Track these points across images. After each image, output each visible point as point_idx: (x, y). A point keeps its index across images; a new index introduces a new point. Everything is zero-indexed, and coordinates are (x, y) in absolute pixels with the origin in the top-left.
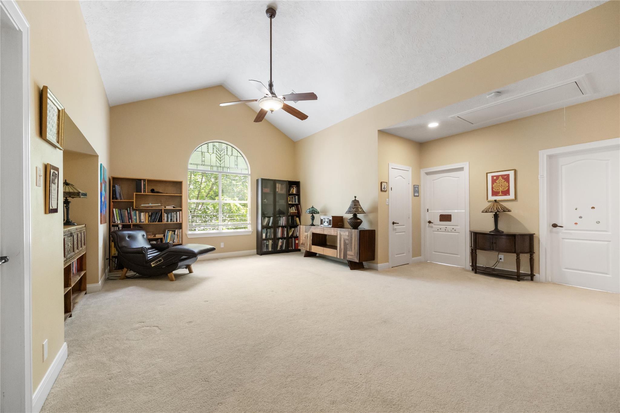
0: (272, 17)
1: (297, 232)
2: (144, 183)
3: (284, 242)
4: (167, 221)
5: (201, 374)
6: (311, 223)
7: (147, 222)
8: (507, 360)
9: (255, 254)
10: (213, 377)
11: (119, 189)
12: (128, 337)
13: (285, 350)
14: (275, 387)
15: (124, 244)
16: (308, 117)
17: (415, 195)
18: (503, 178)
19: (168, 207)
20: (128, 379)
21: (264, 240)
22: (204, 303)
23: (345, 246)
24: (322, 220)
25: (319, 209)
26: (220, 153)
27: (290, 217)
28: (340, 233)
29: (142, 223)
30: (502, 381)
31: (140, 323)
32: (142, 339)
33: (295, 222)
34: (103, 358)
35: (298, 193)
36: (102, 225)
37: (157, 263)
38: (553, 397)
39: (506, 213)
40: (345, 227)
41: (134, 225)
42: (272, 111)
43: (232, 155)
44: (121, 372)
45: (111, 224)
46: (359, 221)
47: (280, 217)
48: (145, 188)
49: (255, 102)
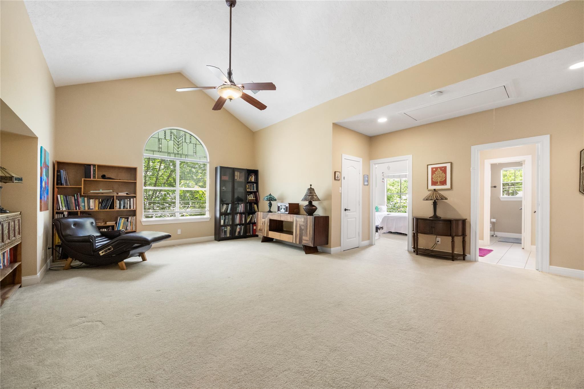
0: (232, 6)
1: (255, 218)
2: (94, 168)
3: (242, 228)
4: (120, 208)
5: (146, 373)
6: (269, 210)
7: (97, 209)
8: (450, 338)
9: (213, 240)
10: (159, 376)
11: (65, 174)
12: (65, 336)
13: (240, 340)
14: (228, 383)
15: (68, 232)
16: (267, 107)
17: (365, 184)
18: (441, 170)
19: (120, 194)
20: (58, 386)
21: (222, 226)
22: (156, 292)
23: (301, 232)
24: (279, 207)
25: (276, 197)
26: (177, 140)
27: (248, 204)
28: (296, 219)
29: (90, 210)
30: (448, 358)
31: (81, 318)
32: (81, 337)
33: (253, 208)
34: (31, 362)
35: (256, 181)
36: (43, 212)
37: (106, 252)
38: (493, 372)
39: (443, 201)
40: (301, 213)
41: (81, 212)
42: (231, 99)
43: (190, 142)
44: (50, 378)
45: (55, 211)
46: (314, 208)
47: (239, 204)
48: (94, 174)
49: (214, 89)
